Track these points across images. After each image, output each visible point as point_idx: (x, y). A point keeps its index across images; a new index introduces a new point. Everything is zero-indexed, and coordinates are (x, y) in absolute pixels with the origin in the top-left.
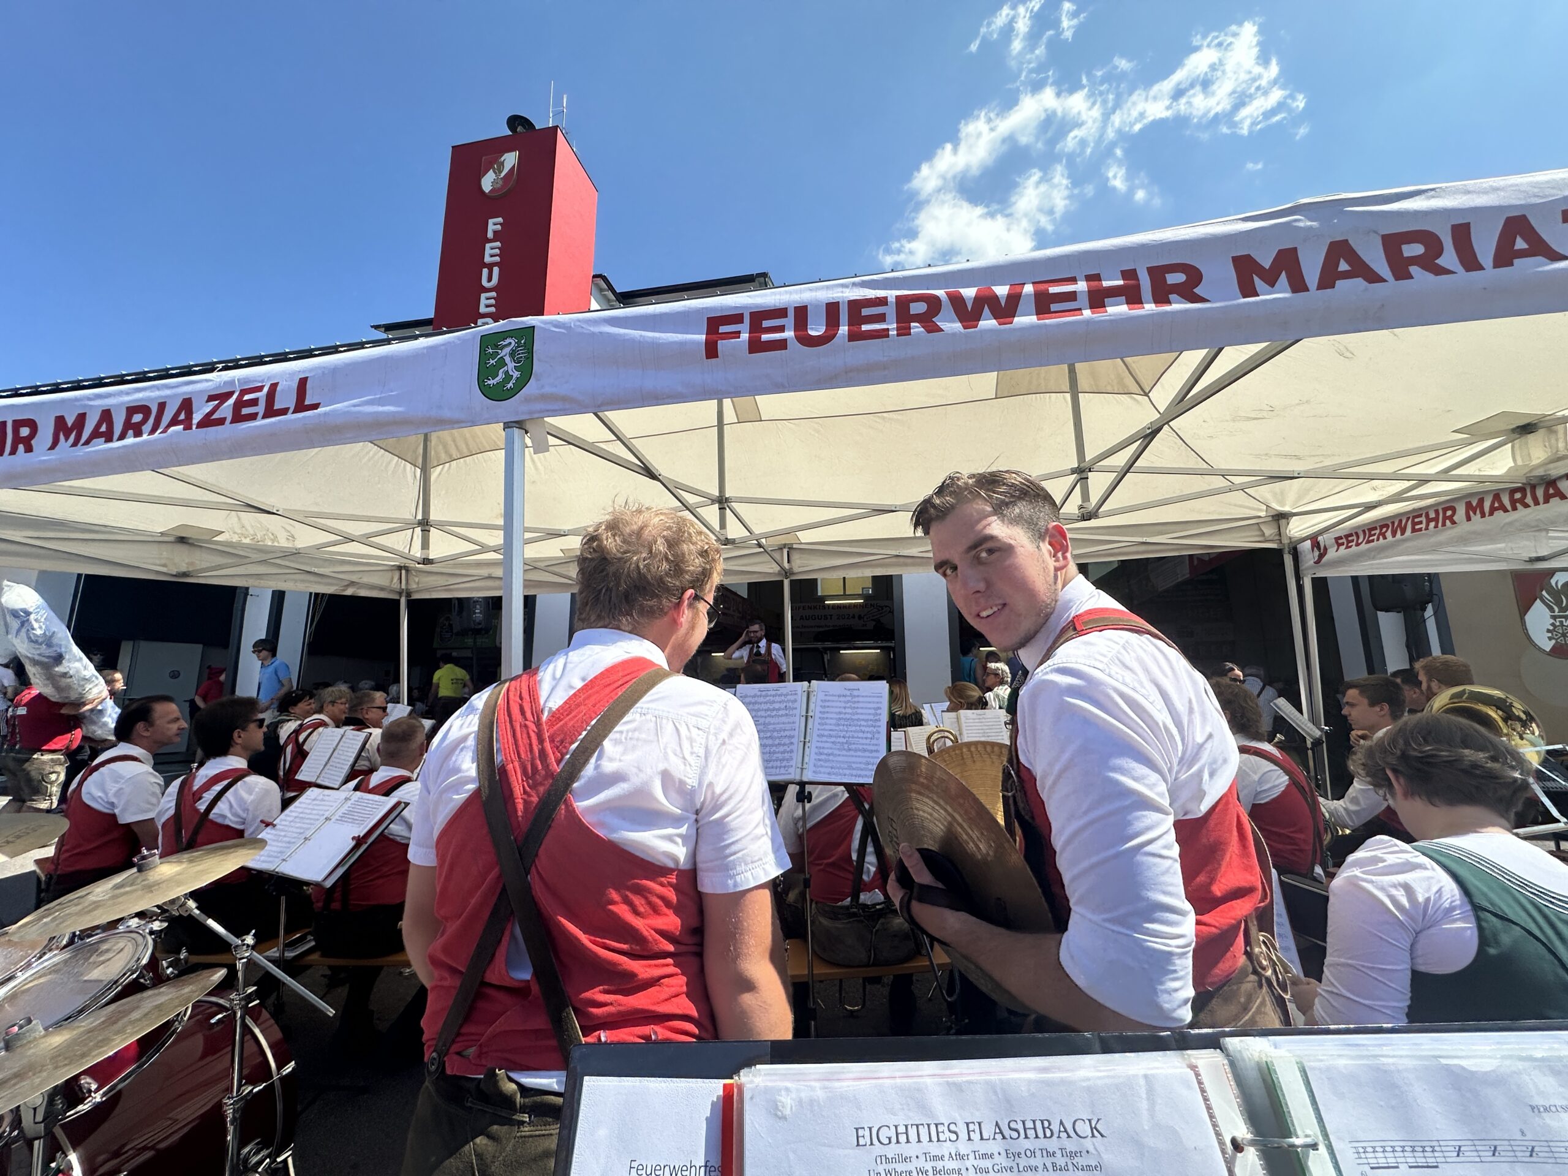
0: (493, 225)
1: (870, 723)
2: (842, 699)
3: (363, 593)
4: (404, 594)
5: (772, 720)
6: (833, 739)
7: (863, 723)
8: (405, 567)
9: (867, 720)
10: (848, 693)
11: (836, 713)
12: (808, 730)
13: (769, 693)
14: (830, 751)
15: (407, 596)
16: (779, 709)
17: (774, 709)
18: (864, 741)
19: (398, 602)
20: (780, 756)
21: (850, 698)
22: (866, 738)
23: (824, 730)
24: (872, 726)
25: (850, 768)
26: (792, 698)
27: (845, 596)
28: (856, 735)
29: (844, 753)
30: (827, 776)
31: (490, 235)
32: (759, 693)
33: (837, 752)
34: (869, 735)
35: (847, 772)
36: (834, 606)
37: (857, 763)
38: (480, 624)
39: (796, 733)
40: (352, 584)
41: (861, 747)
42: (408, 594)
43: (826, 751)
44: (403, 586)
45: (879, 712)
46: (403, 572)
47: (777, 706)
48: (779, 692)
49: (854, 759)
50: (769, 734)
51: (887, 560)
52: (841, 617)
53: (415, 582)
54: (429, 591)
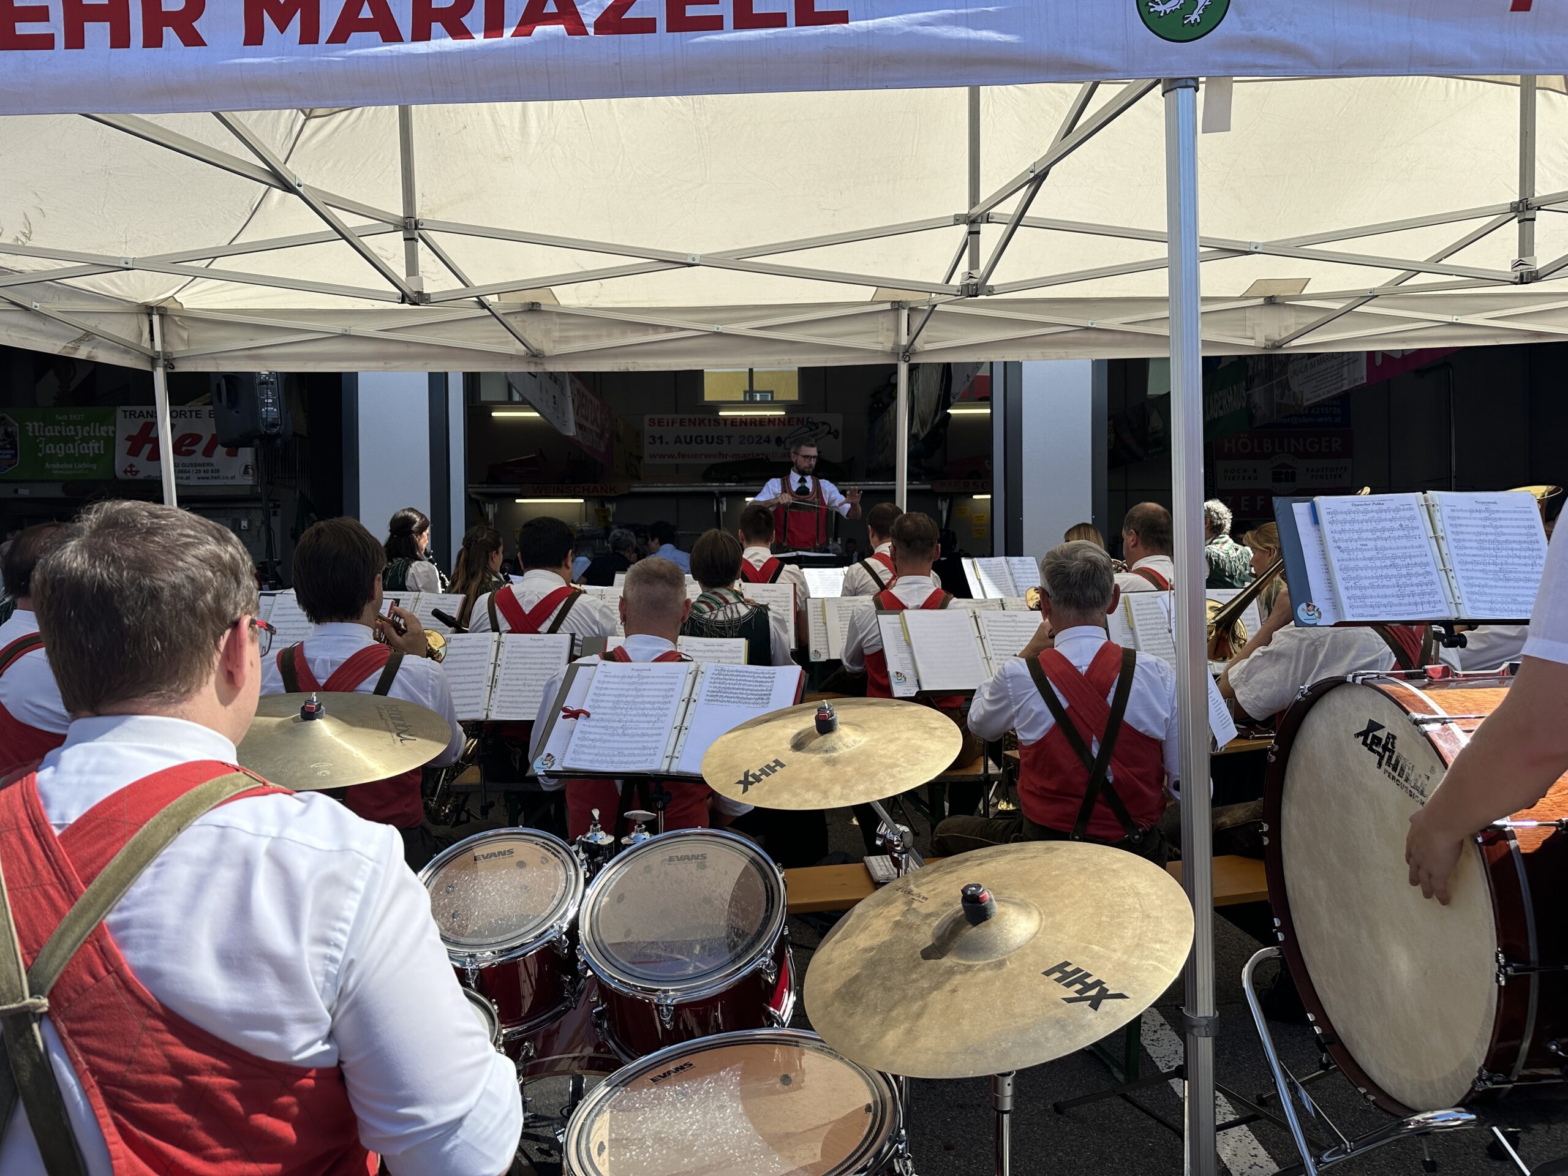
1: (1524, 546)
2: (1477, 515)
3: (104, 357)
4: (161, 362)
5: (1387, 544)
6: (1481, 567)
7: (1515, 546)
8: (158, 308)
9: (1520, 542)
10: (1483, 507)
11: (1474, 533)
12: (1445, 556)
13: (1370, 508)
14: (1483, 582)
15: (165, 367)
16: (1392, 529)
17: (1383, 530)
18: (1523, 568)
19: (149, 376)
20: (1417, 590)
21: (1487, 515)
22: (1526, 565)
23: (1465, 555)
24: (1529, 549)
25: (1515, 602)
26: (1407, 514)
27: (749, 402)
28: (1510, 561)
29: (1500, 583)
30: (1488, 612)
32: (1354, 508)
33: (1492, 583)
34: (1530, 562)
35: (1514, 607)
36: (733, 421)
37: (1523, 596)
38: (273, 425)
39: (1430, 559)
40: (88, 336)
41: (1522, 576)
42: (169, 363)
43: (1477, 582)
44: (158, 347)
45: (1533, 531)
46: (156, 319)
47: (1388, 525)
48: (1384, 507)
49: (1516, 591)
50: (1388, 563)
51: (1070, 335)
52: (746, 441)
53: (181, 339)
54: (214, 359)
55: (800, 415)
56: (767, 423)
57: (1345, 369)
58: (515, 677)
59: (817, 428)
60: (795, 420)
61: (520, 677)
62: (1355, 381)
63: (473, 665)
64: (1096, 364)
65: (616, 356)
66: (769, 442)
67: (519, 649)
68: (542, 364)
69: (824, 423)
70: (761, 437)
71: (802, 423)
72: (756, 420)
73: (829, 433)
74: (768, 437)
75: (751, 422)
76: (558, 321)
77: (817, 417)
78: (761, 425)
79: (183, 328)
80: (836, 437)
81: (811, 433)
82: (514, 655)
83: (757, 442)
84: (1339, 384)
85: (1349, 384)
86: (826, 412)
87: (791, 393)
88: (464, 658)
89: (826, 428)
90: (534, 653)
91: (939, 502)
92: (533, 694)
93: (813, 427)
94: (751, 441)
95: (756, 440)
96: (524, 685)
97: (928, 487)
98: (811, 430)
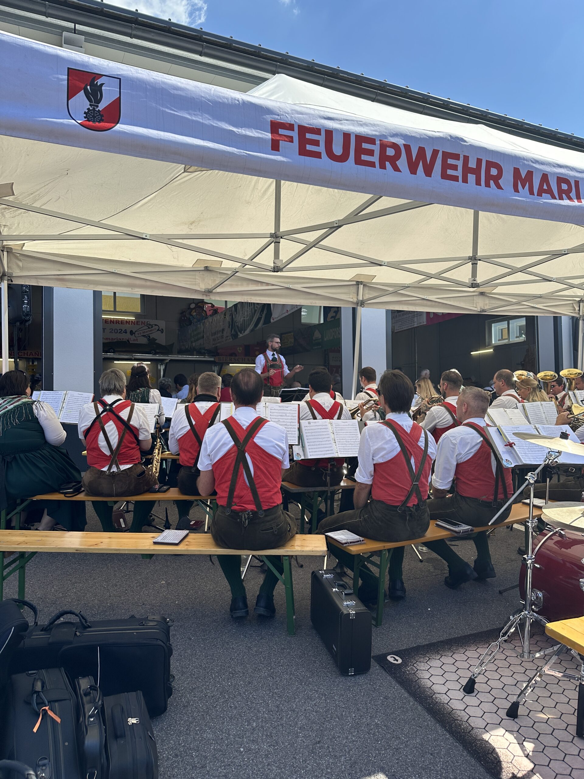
4: (6, 278)
8: (8, 248)
15: (8, 280)
27: (115, 312)
38: (27, 315)
42: (10, 278)
46: (5, 254)
51: (418, 301)
52: (113, 331)
53: (18, 266)
54: (36, 278)
55: (143, 320)
56: (125, 323)
57: (416, 318)
58: (342, 438)
59: (152, 327)
60: (140, 322)
61: (344, 438)
62: (420, 323)
63: (324, 433)
64: (387, 311)
65: (243, 295)
66: (126, 333)
67: (339, 426)
68: (209, 296)
69: (156, 325)
70: (122, 330)
71: (144, 324)
72: (119, 321)
73: (158, 330)
74: (126, 330)
75: (116, 322)
76: (219, 276)
77: (152, 322)
78: (122, 324)
79: (20, 260)
80: (162, 332)
81: (149, 329)
82: (338, 429)
83: (120, 333)
84: (413, 324)
85: (418, 324)
86: (157, 319)
87: (138, 309)
88: (319, 430)
89: (157, 327)
90: (345, 428)
91: (213, 367)
92: (351, 445)
93: (150, 326)
94: (116, 330)
95: (119, 331)
96: (346, 441)
97: (212, 359)
98: (149, 328)
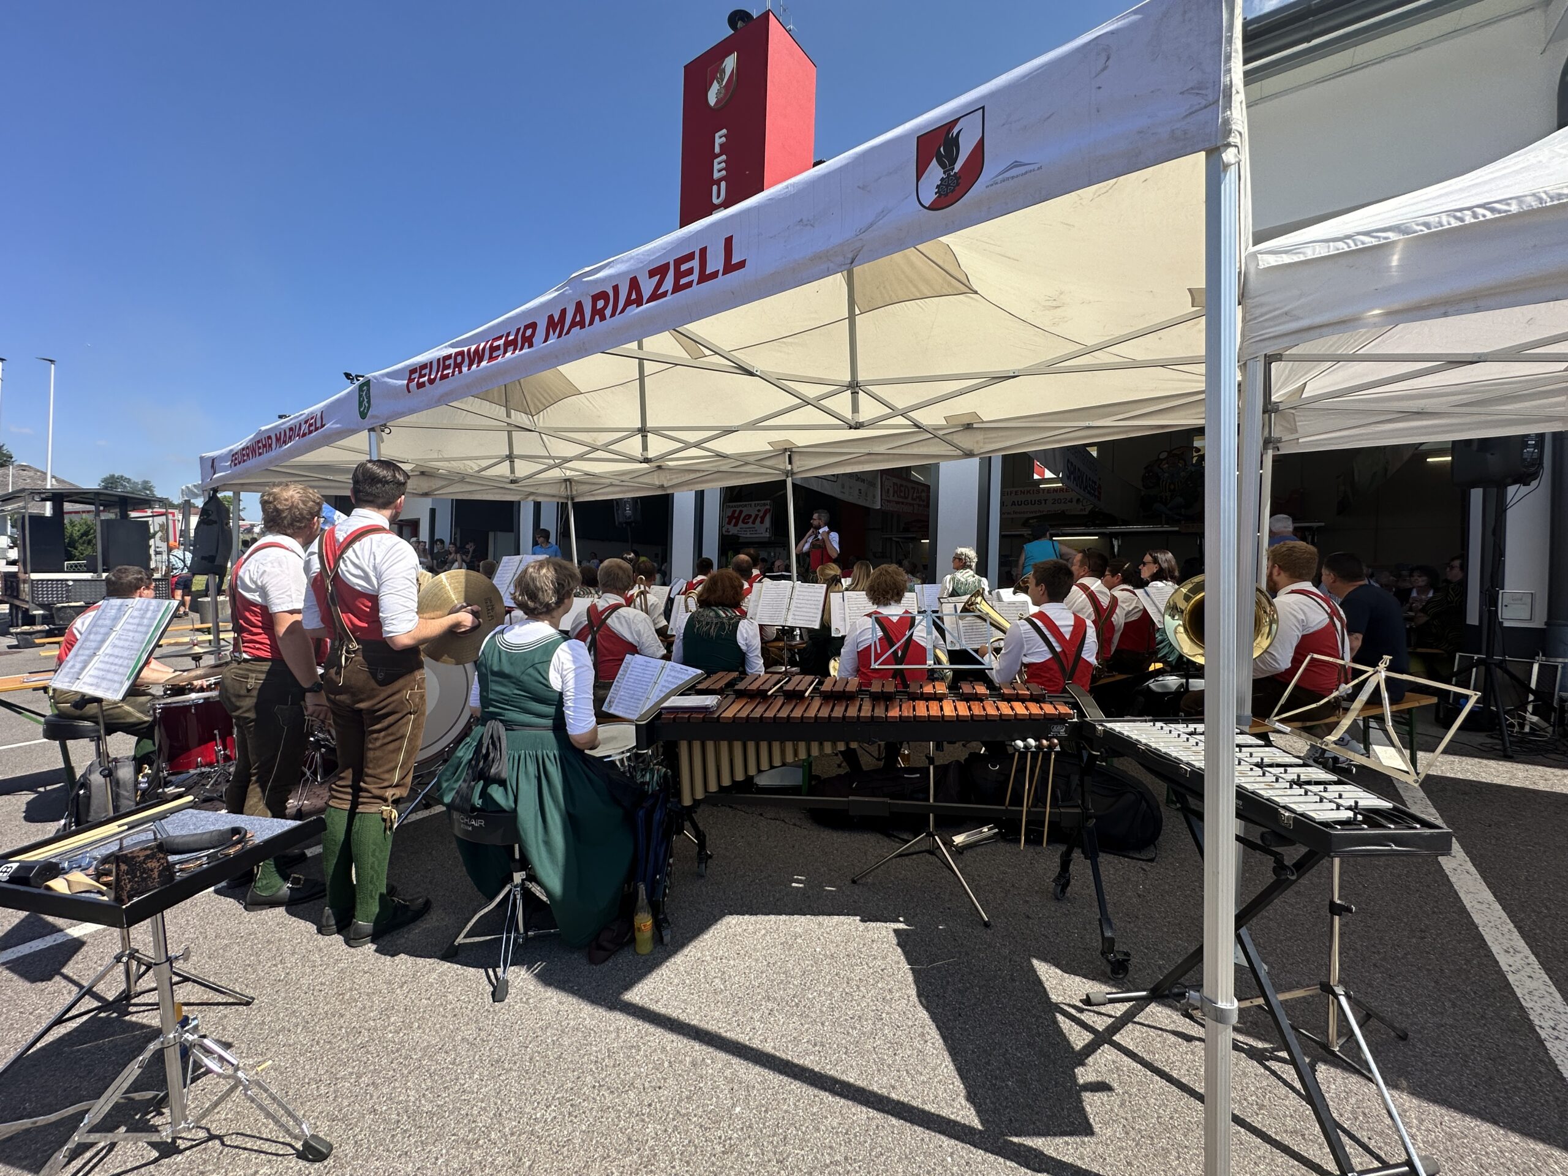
0: (719, 139)
4: (570, 499)
31: (717, 150)
46: (568, 483)
